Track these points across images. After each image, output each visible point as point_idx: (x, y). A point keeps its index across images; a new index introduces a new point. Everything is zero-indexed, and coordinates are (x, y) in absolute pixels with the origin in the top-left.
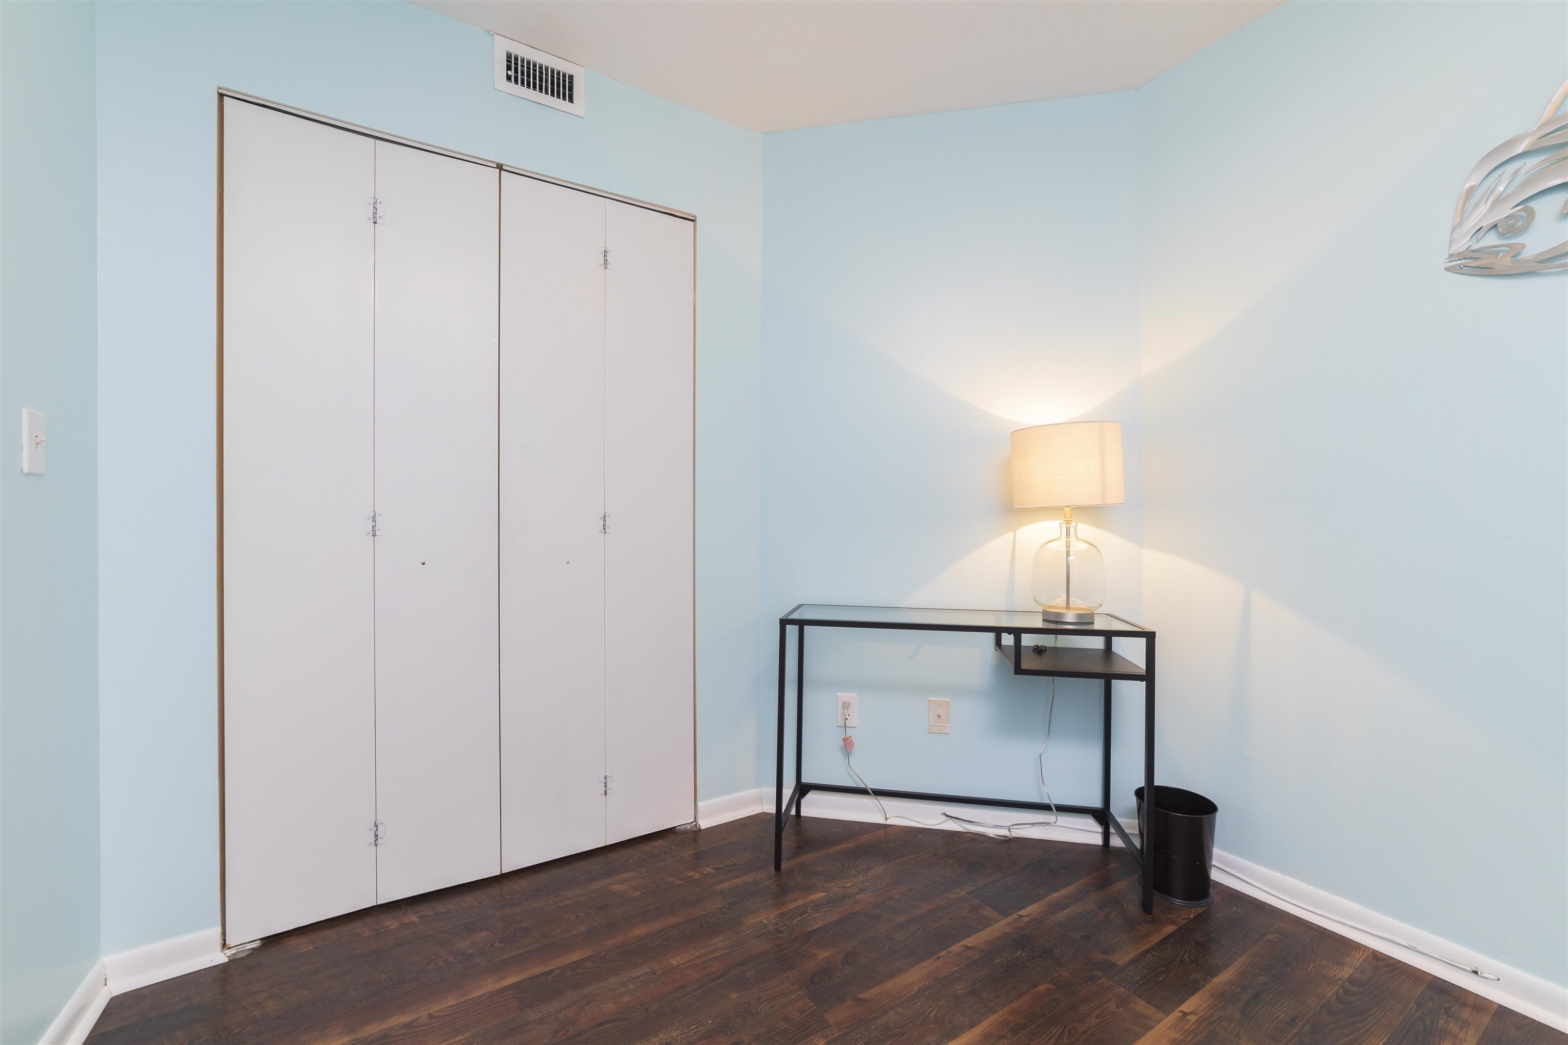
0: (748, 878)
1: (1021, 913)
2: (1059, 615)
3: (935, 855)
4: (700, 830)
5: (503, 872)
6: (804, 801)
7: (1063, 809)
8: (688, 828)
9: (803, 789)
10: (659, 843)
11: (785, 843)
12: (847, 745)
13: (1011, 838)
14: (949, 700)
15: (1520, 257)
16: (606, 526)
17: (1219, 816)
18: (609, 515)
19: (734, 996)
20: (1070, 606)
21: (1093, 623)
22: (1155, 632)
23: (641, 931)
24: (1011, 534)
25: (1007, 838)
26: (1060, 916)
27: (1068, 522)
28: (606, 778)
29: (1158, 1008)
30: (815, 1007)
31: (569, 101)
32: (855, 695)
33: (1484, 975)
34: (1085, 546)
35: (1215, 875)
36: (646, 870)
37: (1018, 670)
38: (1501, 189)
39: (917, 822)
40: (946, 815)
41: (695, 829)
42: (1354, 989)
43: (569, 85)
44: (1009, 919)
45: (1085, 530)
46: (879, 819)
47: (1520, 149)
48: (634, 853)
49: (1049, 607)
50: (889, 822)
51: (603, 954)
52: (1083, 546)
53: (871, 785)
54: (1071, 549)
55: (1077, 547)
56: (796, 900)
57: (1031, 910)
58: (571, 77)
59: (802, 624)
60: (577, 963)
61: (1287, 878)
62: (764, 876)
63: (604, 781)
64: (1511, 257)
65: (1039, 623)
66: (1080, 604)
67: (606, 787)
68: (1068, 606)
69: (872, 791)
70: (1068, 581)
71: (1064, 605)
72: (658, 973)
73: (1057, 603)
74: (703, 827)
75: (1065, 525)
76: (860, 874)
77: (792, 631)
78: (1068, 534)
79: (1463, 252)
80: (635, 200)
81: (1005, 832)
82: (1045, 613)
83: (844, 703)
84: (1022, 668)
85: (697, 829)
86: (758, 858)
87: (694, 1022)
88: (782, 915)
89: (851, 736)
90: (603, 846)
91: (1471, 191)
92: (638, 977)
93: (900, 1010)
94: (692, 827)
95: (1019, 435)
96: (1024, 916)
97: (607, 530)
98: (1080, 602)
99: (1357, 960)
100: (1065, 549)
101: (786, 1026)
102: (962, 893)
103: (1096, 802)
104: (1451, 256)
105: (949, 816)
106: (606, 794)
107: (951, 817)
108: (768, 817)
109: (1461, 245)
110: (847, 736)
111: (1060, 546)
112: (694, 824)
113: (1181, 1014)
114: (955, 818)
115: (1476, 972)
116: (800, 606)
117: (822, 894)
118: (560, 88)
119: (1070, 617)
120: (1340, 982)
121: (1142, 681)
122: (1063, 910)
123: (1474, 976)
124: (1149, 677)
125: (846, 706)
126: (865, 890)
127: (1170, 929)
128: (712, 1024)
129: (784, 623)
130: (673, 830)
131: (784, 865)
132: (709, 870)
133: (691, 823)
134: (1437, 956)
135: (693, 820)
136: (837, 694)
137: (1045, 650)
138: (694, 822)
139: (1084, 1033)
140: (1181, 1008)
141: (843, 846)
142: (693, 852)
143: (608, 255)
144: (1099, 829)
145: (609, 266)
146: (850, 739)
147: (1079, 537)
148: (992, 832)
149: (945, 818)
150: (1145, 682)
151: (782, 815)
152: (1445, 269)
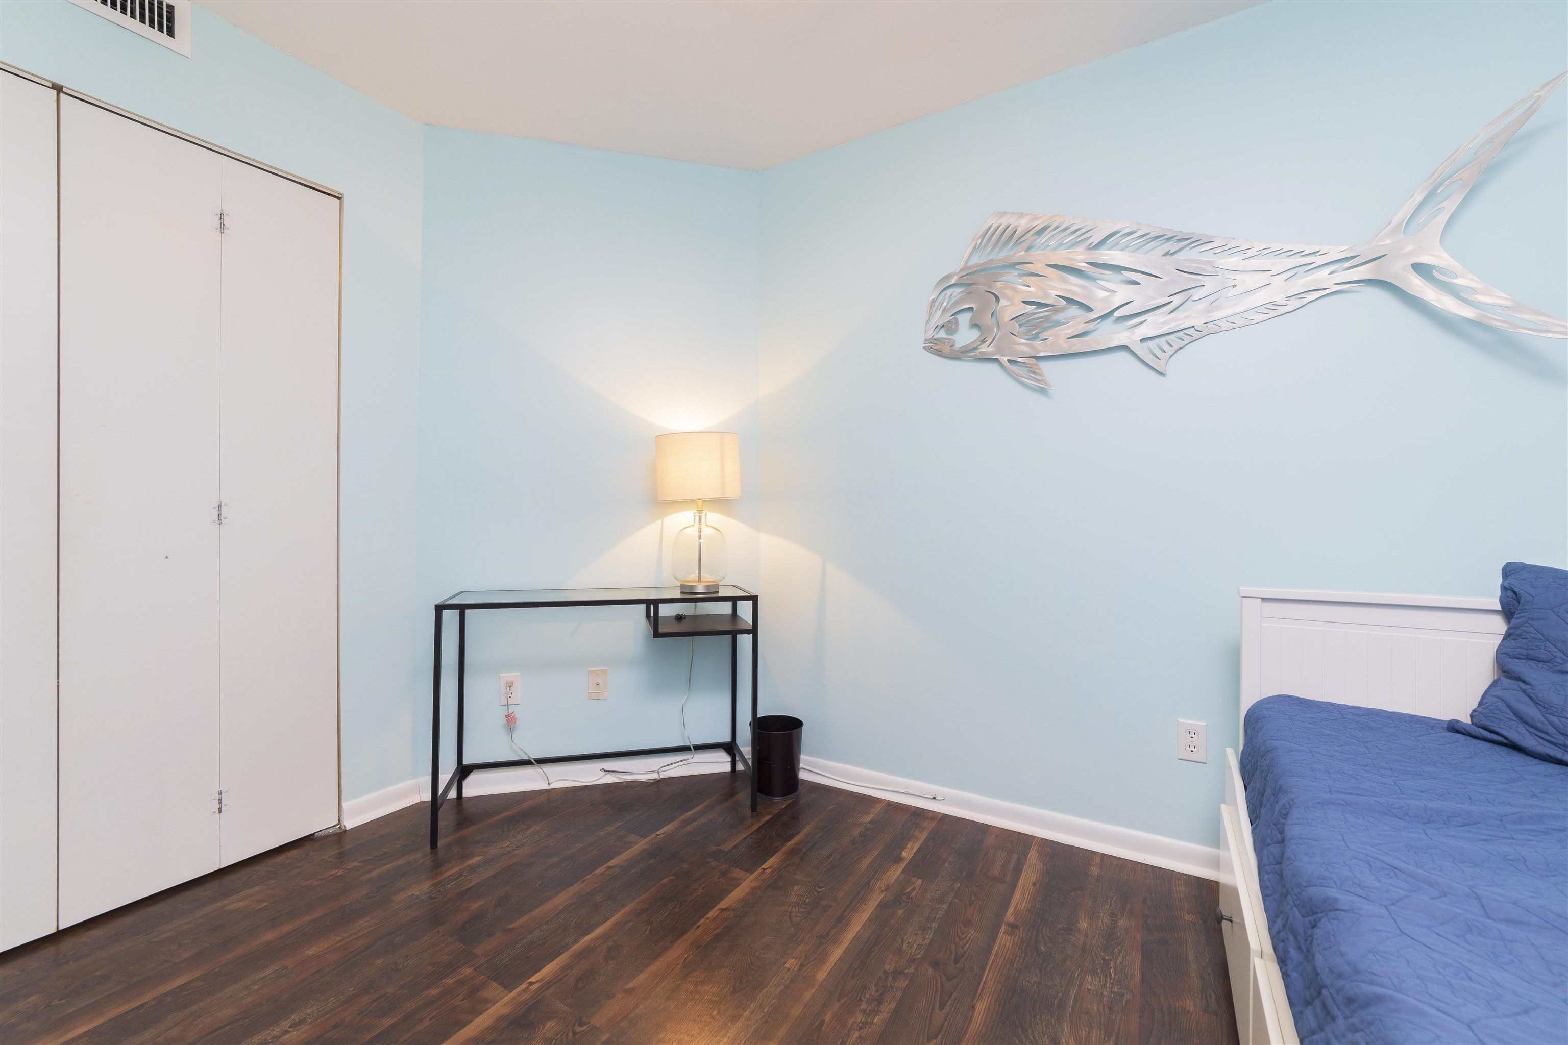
0: (401, 862)
1: (658, 833)
2: (692, 587)
3: (591, 805)
4: (345, 831)
5: (61, 928)
6: (466, 783)
7: (700, 748)
8: (331, 831)
9: (463, 771)
10: (294, 853)
11: (442, 824)
12: (510, 721)
13: (659, 780)
14: (606, 668)
15: (954, 348)
16: (222, 516)
17: (804, 728)
18: (226, 504)
19: (380, 961)
20: (702, 580)
21: (718, 592)
22: (758, 596)
23: (268, 936)
24: (660, 522)
25: (656, 781)
26: (689, 828)
27: (700, 512)
28: (220, 793)
29: (747, 871)
30: (464, 947)
31: (167, 34)
32: (519, 673)
33: (938, 798)
34: (712, 530)
35: (803, 775)
36: (276, 881)
37: (657, 634)
38: (945, 304)
39: (578, 781)
40: (605, 770)
41: (339, 831)
42: (872, 826)
43: (167, 15)
44: (648, 839)
45: (713, 518)
46: (543, 786)
47: (953, 282)
48: (261, 869)
49: (685, 581)
50: (552, 787)
51: (217, 970)
52: (711, 531)
53: (534, 755)
54: (702, 534)
55: (707, 531)
56: (452, 868)
57: (668, 828)
58: (171, 8)
59: (462, 609)
60: (181, 988)
61: (846, 766)
62: (421, 856)
63: (218, 797)
64: (950, 347)
65: (678, 595)
66: (709, 577)
67: (220, 803)
68: (700, 580)
69: (535, 761)
70: (700, 560)
71: (697, 579)
72: (290, 967)
73: (691, 578)
74: (348, 828)
75: (698, 514)
76: (518, 834)
77: (450, 618)
78: (700, 521)
79: (930, 339)
80: (262, 164)
81: (655, 776)
82: (682, 586)
83: (507, 682)
84: (660, 632)
85: (342, 831)
86: (413, 842)
87: (333, 995)
88: (437, 884)
89: (513, 712)
90: (217, 869)
91: (934, 301)
92: (266, 976)
93: (545, 927)
94: (336, 830)
95: (662, 440)
96: (660, 835)
97: (223, 521)
98: (709, 576)
99: (878, 808)
100: (698, 534)
101: (434, 969)
102: (611, 829)
103: (727, 738)
104: (926, 340)
105: (607, 771)
106: (220, 811)
107: (609, 771)
108: (426, 805)
109: (929, 335)
110: (510, 712)
111: (693, 531)
112: (338, 826)
113: (762, 870)
114: (612, 772)
115: (934, 798)
116: (461, 593)
117: (479, 858)
118: (154, 15)
119: (700, 589)
120: (864, 824)
121: (749, 634)
122: (692, 823)
123: (934, 800)
124: (753, 631)
125: (510, 685)
126: (522, 845)
127: (767, 818)
128: (354, 990)
129: (439, 609)
130: (311, 837)
131: (440, 843)
132: (356, 864)
133: (334, 826)
134: (918, 794)
135: (336, 822)
136: (500, 675)
137: (685, 618)
138: (338, 824)
139: (691, 901)
140: (763, 867)
141: (504, 814)
142: (338, 852)
143: (226, 218)
144: (728, 759)
145: (226, 231)
146: (512, 715)
147: (708, 524)
148: (644, 778)
149: (603, 773)
150: (751, 635)
151: (438, 799)
152: (923, 348)
